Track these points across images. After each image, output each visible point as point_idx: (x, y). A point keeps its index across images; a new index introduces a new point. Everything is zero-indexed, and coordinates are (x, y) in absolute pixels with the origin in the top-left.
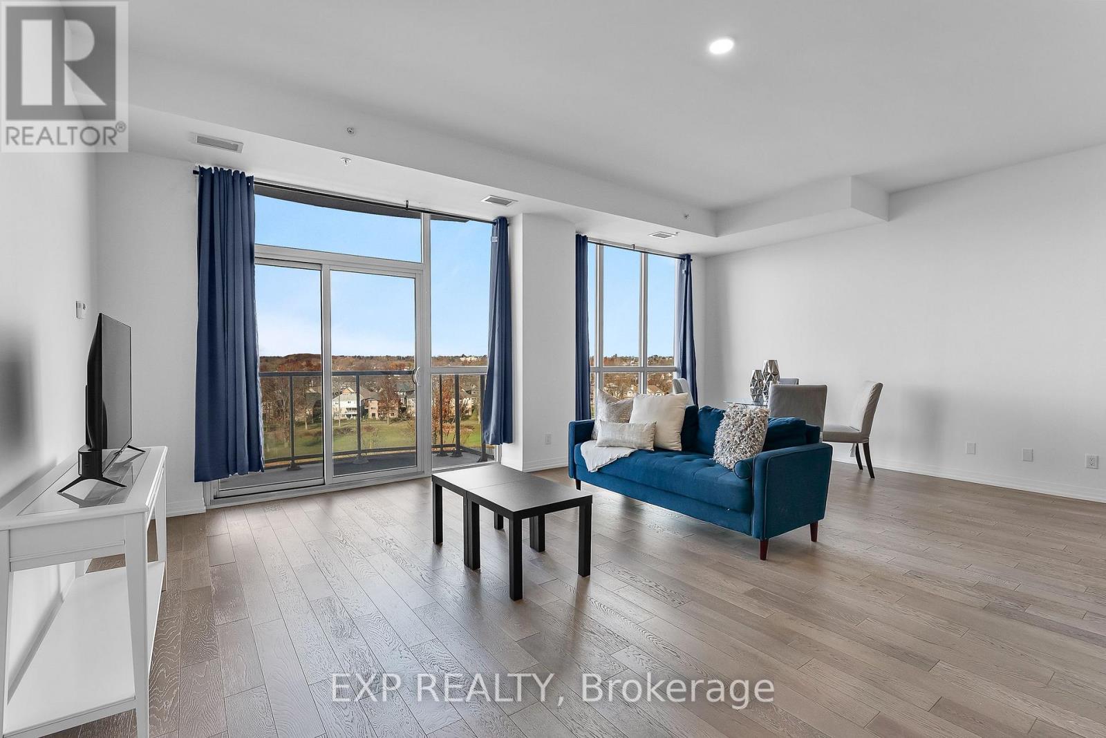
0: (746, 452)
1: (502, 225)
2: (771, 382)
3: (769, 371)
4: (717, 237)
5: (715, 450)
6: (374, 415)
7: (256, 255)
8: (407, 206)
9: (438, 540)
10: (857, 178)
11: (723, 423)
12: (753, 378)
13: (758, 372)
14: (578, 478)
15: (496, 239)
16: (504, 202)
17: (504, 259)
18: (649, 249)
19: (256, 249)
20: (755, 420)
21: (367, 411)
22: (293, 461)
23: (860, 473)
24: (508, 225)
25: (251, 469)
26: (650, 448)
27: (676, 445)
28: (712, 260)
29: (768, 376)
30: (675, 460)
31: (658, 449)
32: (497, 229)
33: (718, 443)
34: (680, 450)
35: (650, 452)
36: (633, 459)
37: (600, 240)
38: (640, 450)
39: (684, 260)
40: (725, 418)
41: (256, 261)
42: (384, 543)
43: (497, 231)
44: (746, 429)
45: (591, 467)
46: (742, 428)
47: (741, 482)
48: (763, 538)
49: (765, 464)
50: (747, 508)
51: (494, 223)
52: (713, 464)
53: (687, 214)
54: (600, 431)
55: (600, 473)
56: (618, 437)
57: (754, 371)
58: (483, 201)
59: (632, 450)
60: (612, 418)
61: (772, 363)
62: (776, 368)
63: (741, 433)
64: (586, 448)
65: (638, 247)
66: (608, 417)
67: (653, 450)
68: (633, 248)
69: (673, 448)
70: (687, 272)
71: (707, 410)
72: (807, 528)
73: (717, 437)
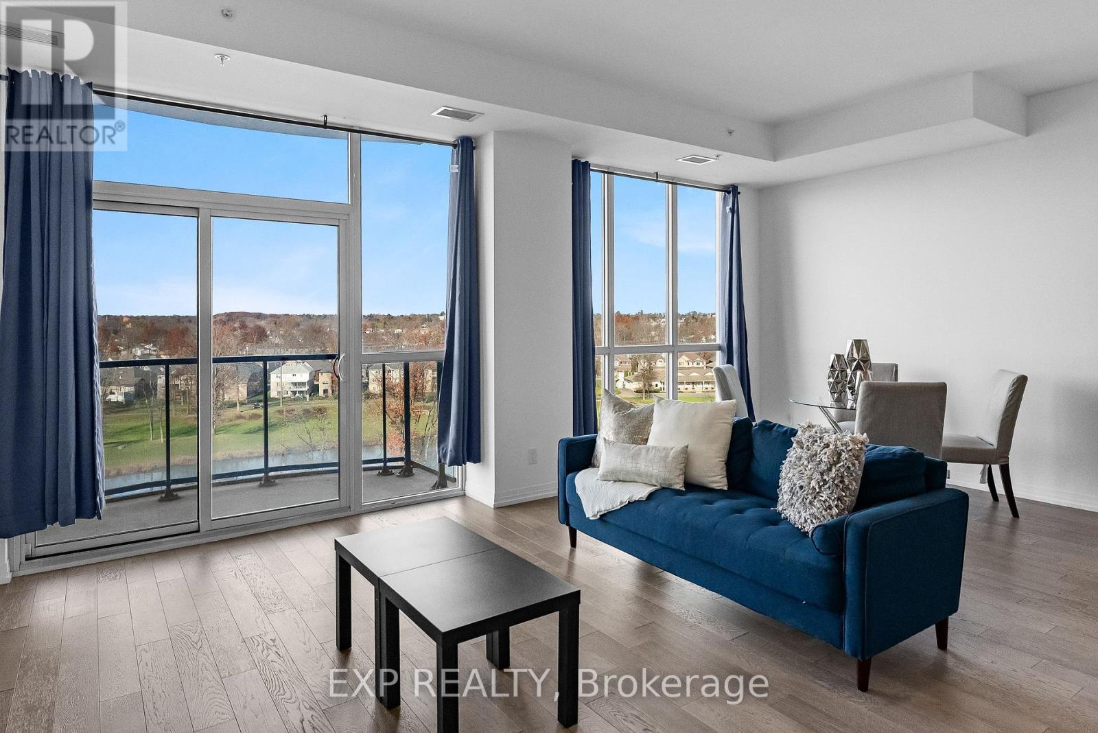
0: (830, 507)
1: (467, 147)
2: (859, 373)
3: (855, 356)
4: (775, 161)
5: (780, 497)
6: (325, 391)
7: (94, 197)
8: (325, 122)
9: (344, 642)
10: (979, 75)
11: (793, 453)
12: (832, 366)
13: (838, 357)
14: (573, 525)
15: (456, 169)
16: (465, 116)
17: (467, 195)
18: (679, 179)
19: (95, 189)
20: (844, 455)
21: (317, 386)
22: (168, 487)
23: (995, 508)
24: (474, 148)
25: (80, 514)
26: (679, 486)
27: (718, 480)
28: (766, 192)
29: (855, 364)
30: (719, 510)
31: (692, 486)
32: (458, 154)
33: (785, 486)
34: (726, 488)
35: (678, 492)
36: (652, 504)
37: (609, 168)
38: (663, 488)
39: (729, 193)
40: (794, 445)
41: (94, 205)
42: (260, 648)
43: (458, 156)
44: (830, 469)
45: (591, 510)
46: (823, 467)
47: (825, 563)
48: (863, 657)
49: (864, 533)
50: (837, 605)
51: (455, 146)
52: (777, 519)
53: (732, 129)
54: (605, 454)
55: (605, 522)
56: (629, 466)
57: (833, 357)
58: (435, 114)
59: (652, 489)
60: (622, 436)
61: (859, 344)
62: (866, 350)
63: (822, 474)
64: (584, 481)
65: (663, 177)
66: (617, 433)
67: (683, 489)
68: (657, 177)
69: (715, 486)
70: (732, 210)
71: (767, 426)
72: (932, 629)
73: (783, 474)
